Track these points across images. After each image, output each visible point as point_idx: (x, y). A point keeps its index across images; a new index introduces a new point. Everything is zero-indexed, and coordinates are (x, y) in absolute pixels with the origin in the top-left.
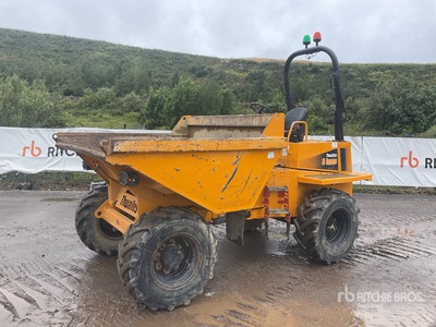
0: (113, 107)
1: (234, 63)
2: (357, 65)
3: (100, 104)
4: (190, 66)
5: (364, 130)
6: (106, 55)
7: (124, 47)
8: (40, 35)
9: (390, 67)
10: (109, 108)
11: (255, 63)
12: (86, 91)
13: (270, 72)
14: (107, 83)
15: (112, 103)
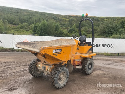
0: (27, 28)
1: (66, 16)
2: (101, 17)
3: (23, 28)
4: (53, 17)
5: (97, 36)
6: (29, 14)
7: (34, 11)
8: (10, 8)
9: (110, 18)
10: (25, 29)
11: (72, 16)
12: (20, 24)
13: (76, 19)
14: (27, 21)
15: (27, 27)
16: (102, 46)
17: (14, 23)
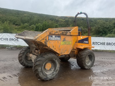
1: (62, 17)
3: (25, 28)
4: (50, 18)
6: (28, 15)
10: (27, 29)
11: (67, 17)
12: (21, 24)
13: (71, 20)
14: (27, 22)
15: (28, 27)
16: (107, 44)
17: (16, 23)
